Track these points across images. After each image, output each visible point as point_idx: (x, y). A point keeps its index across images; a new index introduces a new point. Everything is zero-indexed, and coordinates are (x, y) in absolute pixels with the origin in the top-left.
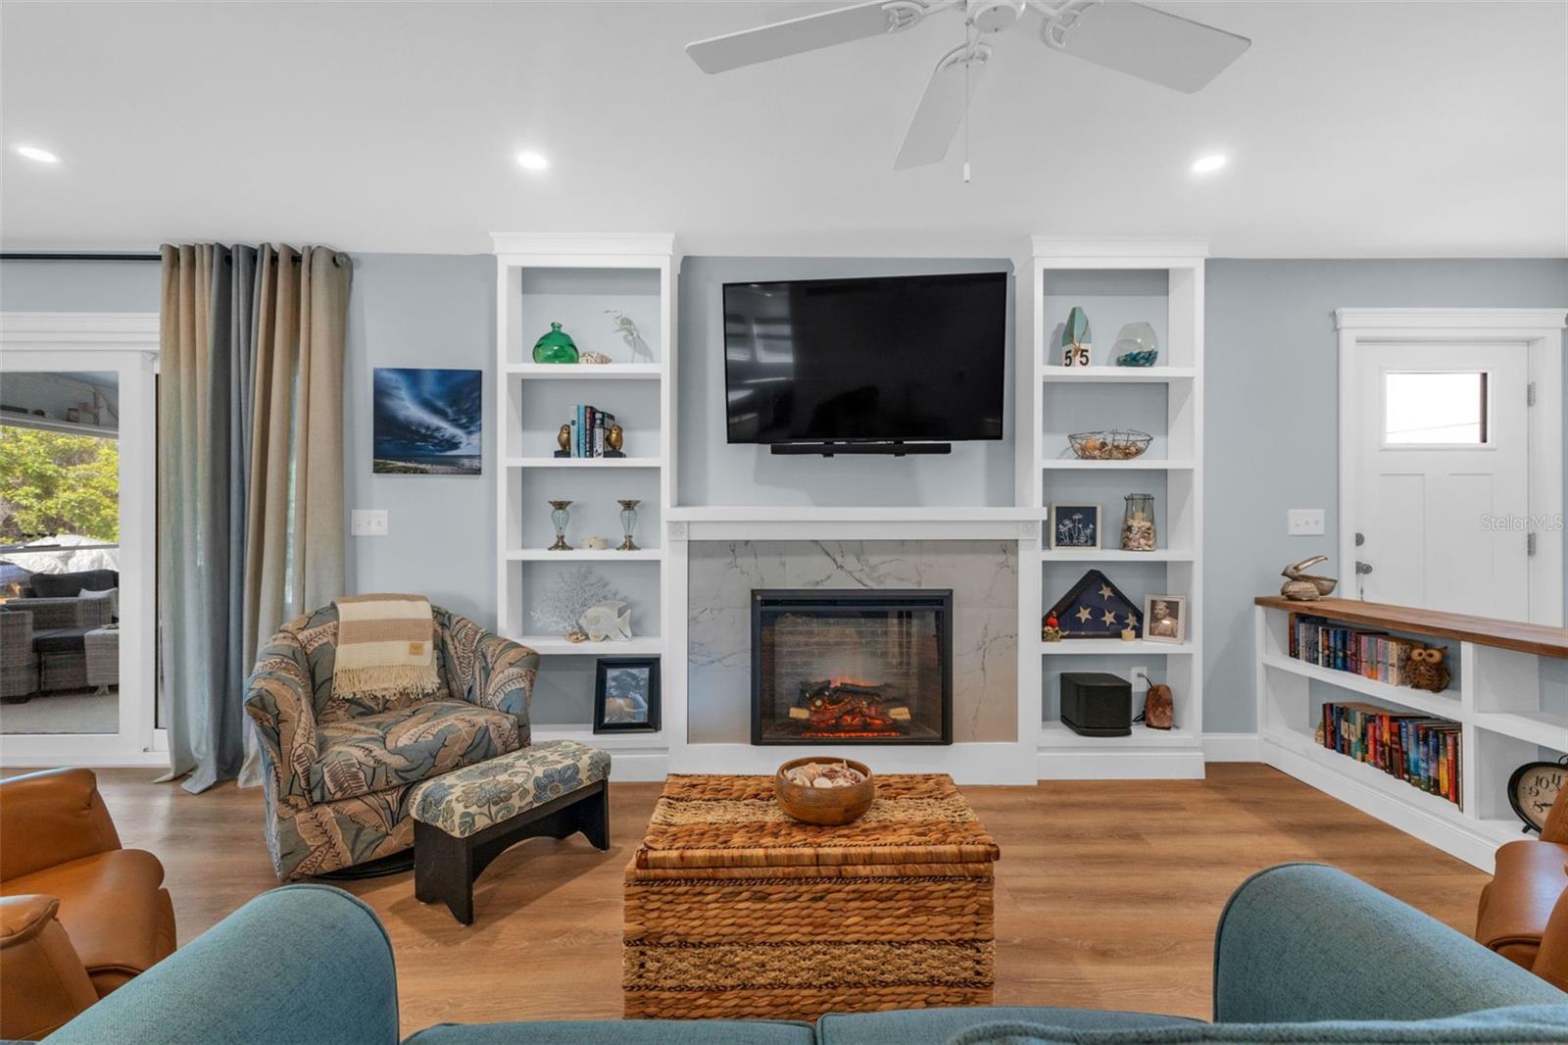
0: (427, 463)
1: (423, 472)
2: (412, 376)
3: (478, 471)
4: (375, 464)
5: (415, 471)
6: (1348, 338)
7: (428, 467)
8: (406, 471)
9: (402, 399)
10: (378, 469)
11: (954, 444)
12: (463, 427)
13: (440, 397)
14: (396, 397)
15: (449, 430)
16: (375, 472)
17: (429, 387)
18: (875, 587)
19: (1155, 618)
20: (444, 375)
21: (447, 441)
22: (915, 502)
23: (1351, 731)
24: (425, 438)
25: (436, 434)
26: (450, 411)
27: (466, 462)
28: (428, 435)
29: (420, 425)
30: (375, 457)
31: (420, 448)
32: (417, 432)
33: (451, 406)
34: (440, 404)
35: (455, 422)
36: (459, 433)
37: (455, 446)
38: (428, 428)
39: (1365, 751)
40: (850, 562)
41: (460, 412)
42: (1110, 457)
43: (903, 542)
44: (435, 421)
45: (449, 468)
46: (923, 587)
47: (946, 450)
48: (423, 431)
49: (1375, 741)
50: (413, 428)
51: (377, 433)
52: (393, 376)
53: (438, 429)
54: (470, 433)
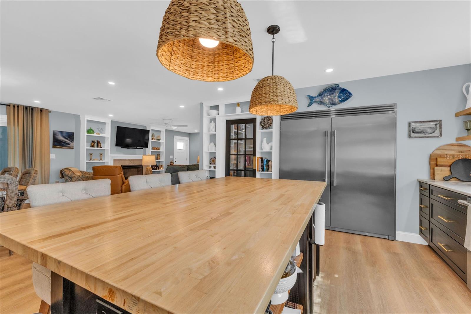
1: (63, 148)
2: (61, 132)
3: (73, 148)
6: (175, 138)
8: (60, 148)
10: (53, 147)
13: (67, 136)
14: (58, 135)
15: (68, 142)
17: (65, 134)
18: (135, 164)
19: (160, 167)
20: (67, 133)
21: (68, 143)
24: (63, 143)
26: (68, 139)
27: (71, 147)
28: (64, 142)
29: (63, 140)
30: (53, 145)
31: (62, 144)
33: (69, 138)
34: (67, 137)
35: (69, 140)
36: (70, 142)
38: (64, 141)
40: (132, 162)
42: (157, 150)
43: (138, 159)
44: (66, 140)
45: (68, 148)
46: (140, 164)
47: (142, 148)
50: (61, 141)
51: (53, 141)
52: (58, 132)
53: (66, 141)
54: (72, 142)
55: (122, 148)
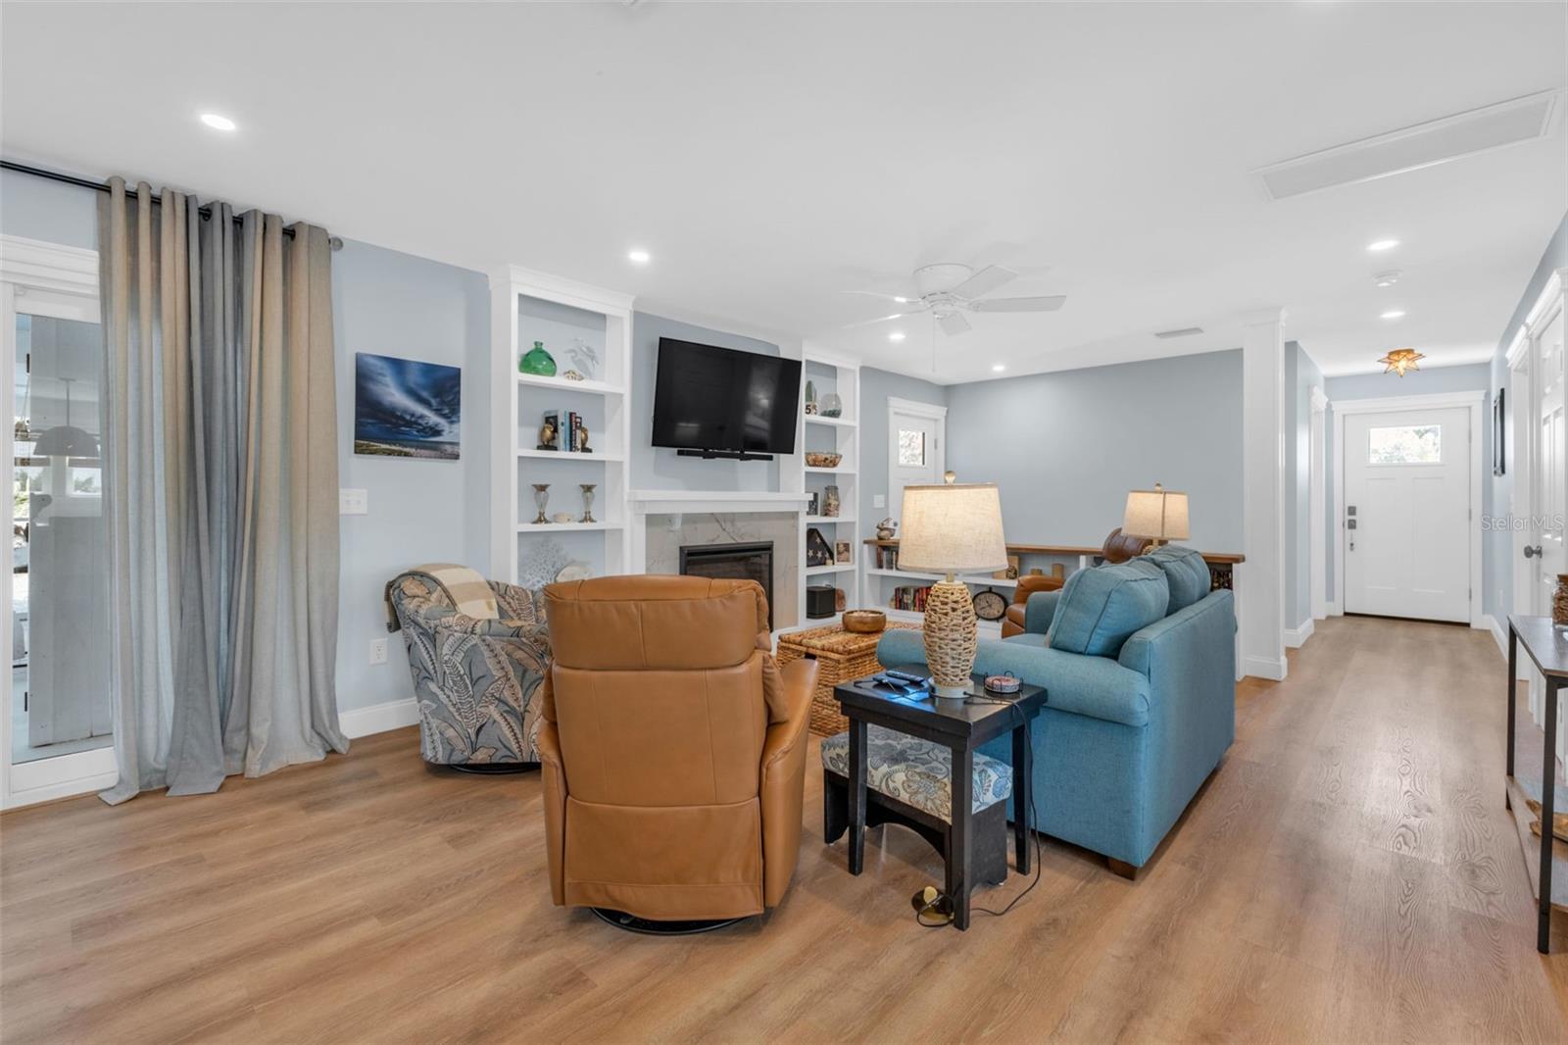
0: (412, 447)
1: (406, 455)
2: (398, 365)
3: (456, 457)
4: (356, 446)
5: (400, 454)
6: (891, 411)
7: (412, 451)
8: (390, 453)
9: (387, 386)
10: (359, 450)
11: (775, 455)
12: (445, 416)
13: (424, 388)
14: (380, 382)
15: (433, 418)
16: (356, 452)
17: (414, 378)
18: (740, 541)
19: (839, 553)
20: (429, 369)
21: (431, 428)
22: (735, 488)
23: (908, 599)
24: (409, 424)
25: (420, 421)
26: (433, 402)
27: (448, 448)
28: (413, 422)
29: (405, 411)
30: (356, 438)
31: (404, 433)
32: (402, 418)
33: (435, 397)
34: (425, 394)
35: (438, 412)
36: (442, 422)
37: (438, 433)
38: (413, 415)
39: (915, 606)
40: (728, 526)
41: (443, 403)
42: (827, 466)
43: (752, 513)
44: (419, 409)
45: (432, 453)
46: (762, 540)
47: (770, 458)
48: (408, 417)
49: (919, 599)
50: (399, 414)
51: (358, 415)
52: (379, 364)
53: (422, 417)
54: (452, 422)
55: (680, 453)
